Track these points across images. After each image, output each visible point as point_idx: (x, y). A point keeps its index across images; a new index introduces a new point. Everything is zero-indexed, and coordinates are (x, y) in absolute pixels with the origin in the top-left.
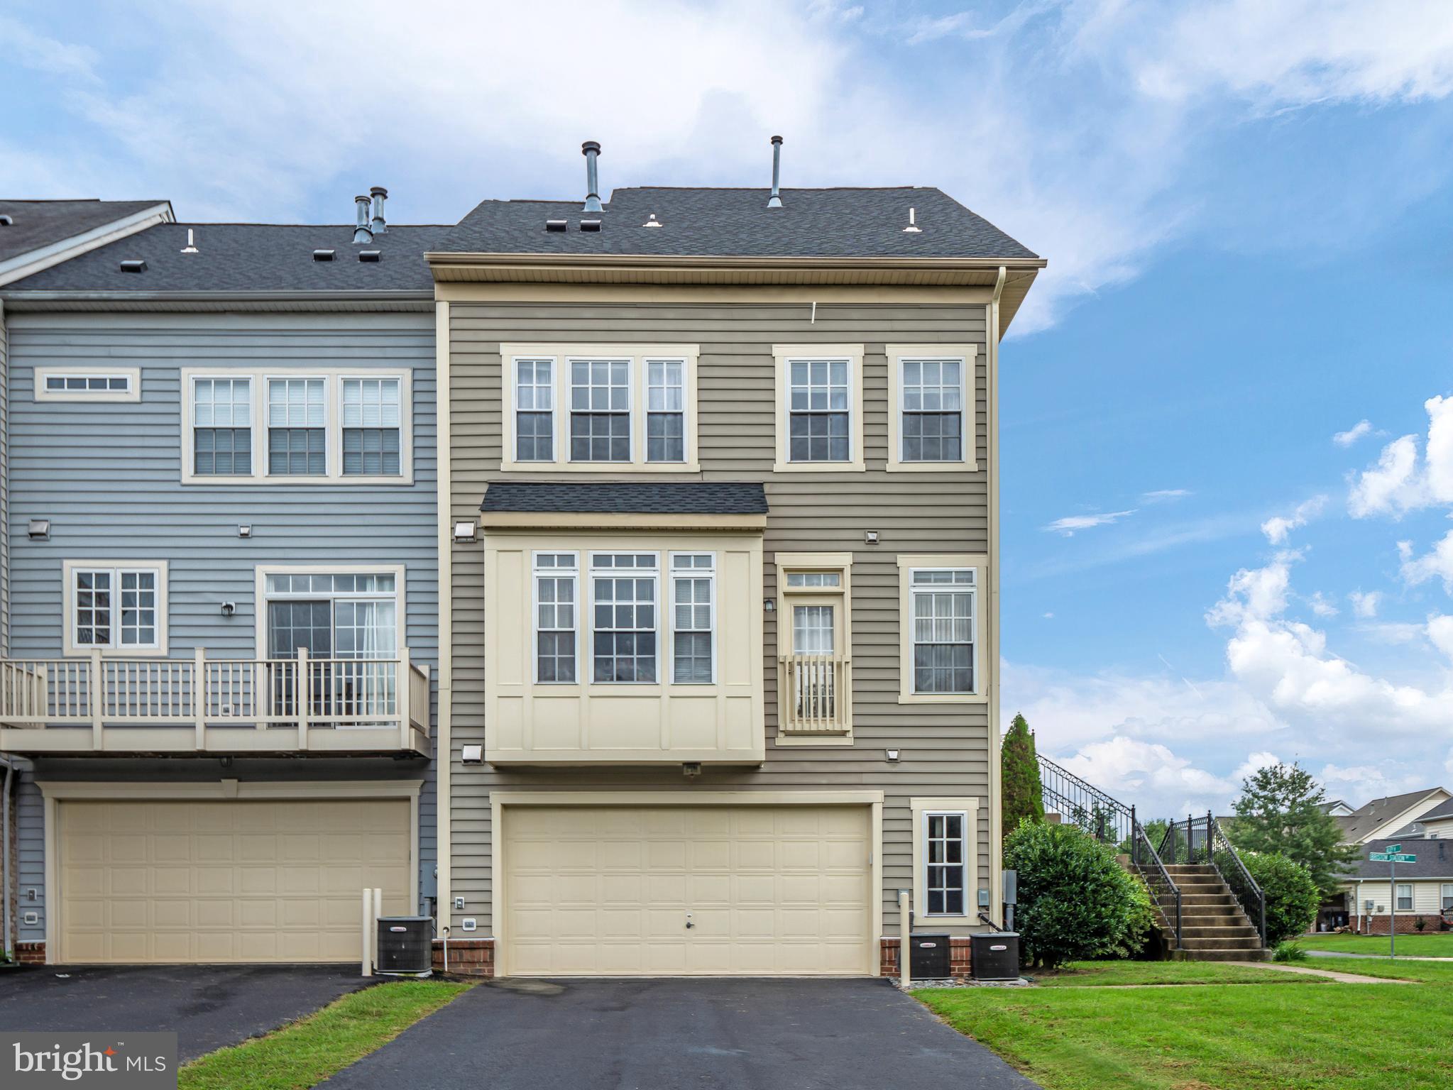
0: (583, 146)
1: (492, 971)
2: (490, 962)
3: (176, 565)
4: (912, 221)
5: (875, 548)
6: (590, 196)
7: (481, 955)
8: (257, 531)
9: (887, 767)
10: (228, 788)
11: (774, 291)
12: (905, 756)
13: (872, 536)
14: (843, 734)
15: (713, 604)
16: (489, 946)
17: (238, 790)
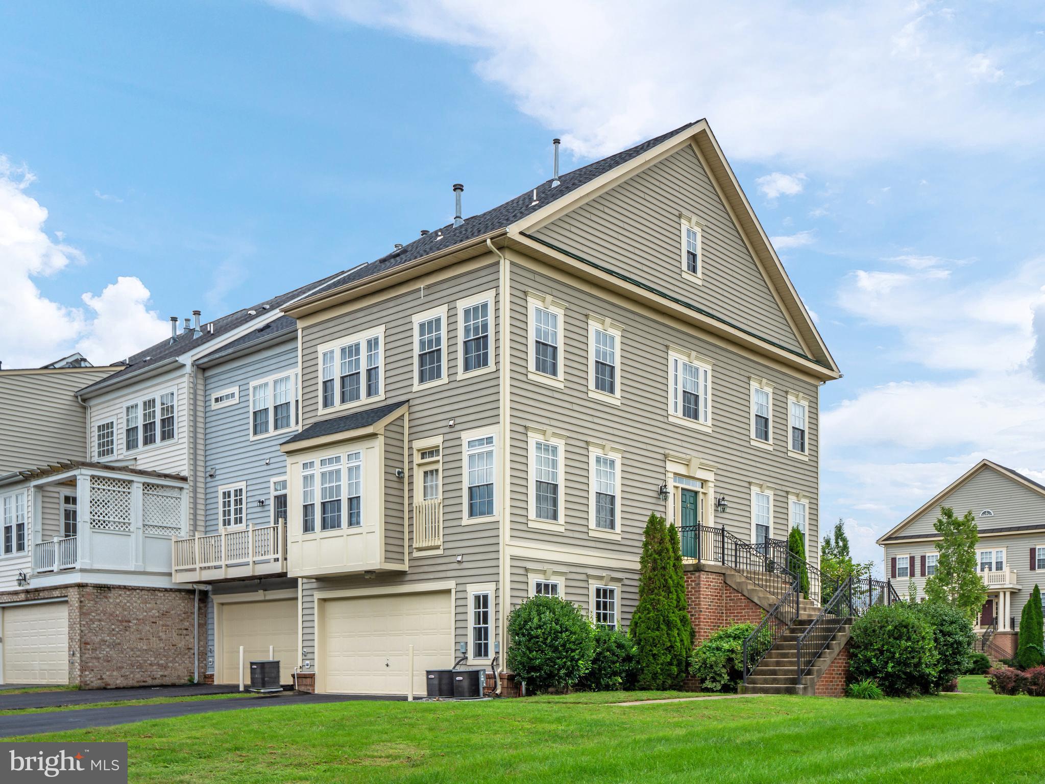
0: (454, 186)
1: (314, 690)
2: (313, 685)
3: (249, 483)
4: (535, 199)
5: (453, 430)
6: (457, 217)
7: (309, 681)
8: (272, 461)
9: (456, 566)
10: (260, 595)
11: (411, 283)
12: (466, 558)
13: (451, 423)
14: (437, 548)
15: (361, 480)
16: (312, 676)
17: (265, 596)
